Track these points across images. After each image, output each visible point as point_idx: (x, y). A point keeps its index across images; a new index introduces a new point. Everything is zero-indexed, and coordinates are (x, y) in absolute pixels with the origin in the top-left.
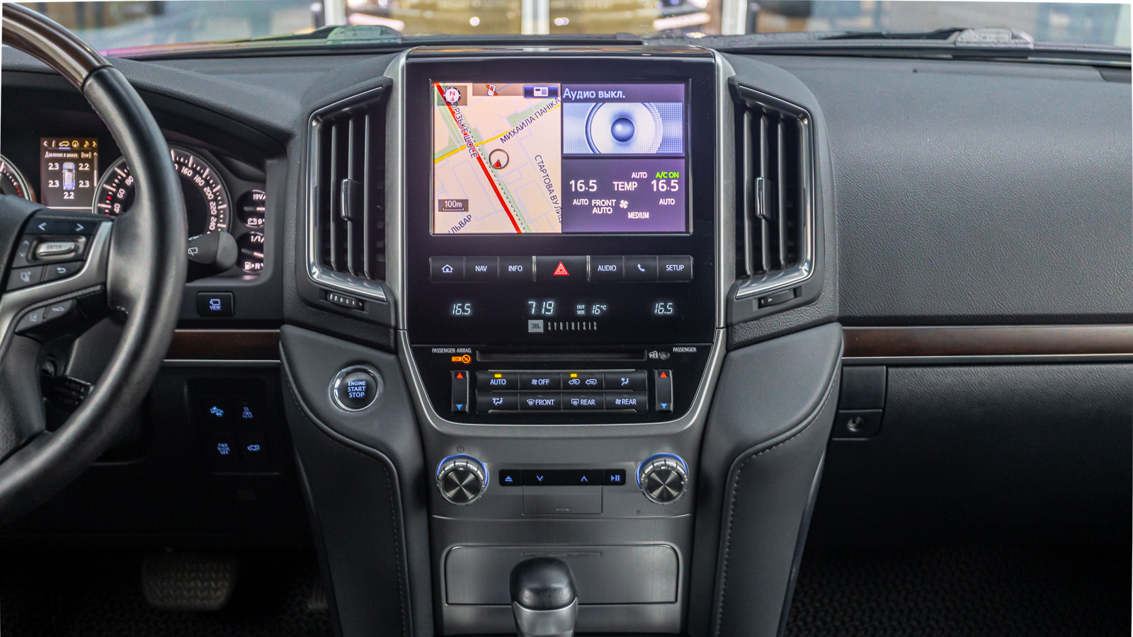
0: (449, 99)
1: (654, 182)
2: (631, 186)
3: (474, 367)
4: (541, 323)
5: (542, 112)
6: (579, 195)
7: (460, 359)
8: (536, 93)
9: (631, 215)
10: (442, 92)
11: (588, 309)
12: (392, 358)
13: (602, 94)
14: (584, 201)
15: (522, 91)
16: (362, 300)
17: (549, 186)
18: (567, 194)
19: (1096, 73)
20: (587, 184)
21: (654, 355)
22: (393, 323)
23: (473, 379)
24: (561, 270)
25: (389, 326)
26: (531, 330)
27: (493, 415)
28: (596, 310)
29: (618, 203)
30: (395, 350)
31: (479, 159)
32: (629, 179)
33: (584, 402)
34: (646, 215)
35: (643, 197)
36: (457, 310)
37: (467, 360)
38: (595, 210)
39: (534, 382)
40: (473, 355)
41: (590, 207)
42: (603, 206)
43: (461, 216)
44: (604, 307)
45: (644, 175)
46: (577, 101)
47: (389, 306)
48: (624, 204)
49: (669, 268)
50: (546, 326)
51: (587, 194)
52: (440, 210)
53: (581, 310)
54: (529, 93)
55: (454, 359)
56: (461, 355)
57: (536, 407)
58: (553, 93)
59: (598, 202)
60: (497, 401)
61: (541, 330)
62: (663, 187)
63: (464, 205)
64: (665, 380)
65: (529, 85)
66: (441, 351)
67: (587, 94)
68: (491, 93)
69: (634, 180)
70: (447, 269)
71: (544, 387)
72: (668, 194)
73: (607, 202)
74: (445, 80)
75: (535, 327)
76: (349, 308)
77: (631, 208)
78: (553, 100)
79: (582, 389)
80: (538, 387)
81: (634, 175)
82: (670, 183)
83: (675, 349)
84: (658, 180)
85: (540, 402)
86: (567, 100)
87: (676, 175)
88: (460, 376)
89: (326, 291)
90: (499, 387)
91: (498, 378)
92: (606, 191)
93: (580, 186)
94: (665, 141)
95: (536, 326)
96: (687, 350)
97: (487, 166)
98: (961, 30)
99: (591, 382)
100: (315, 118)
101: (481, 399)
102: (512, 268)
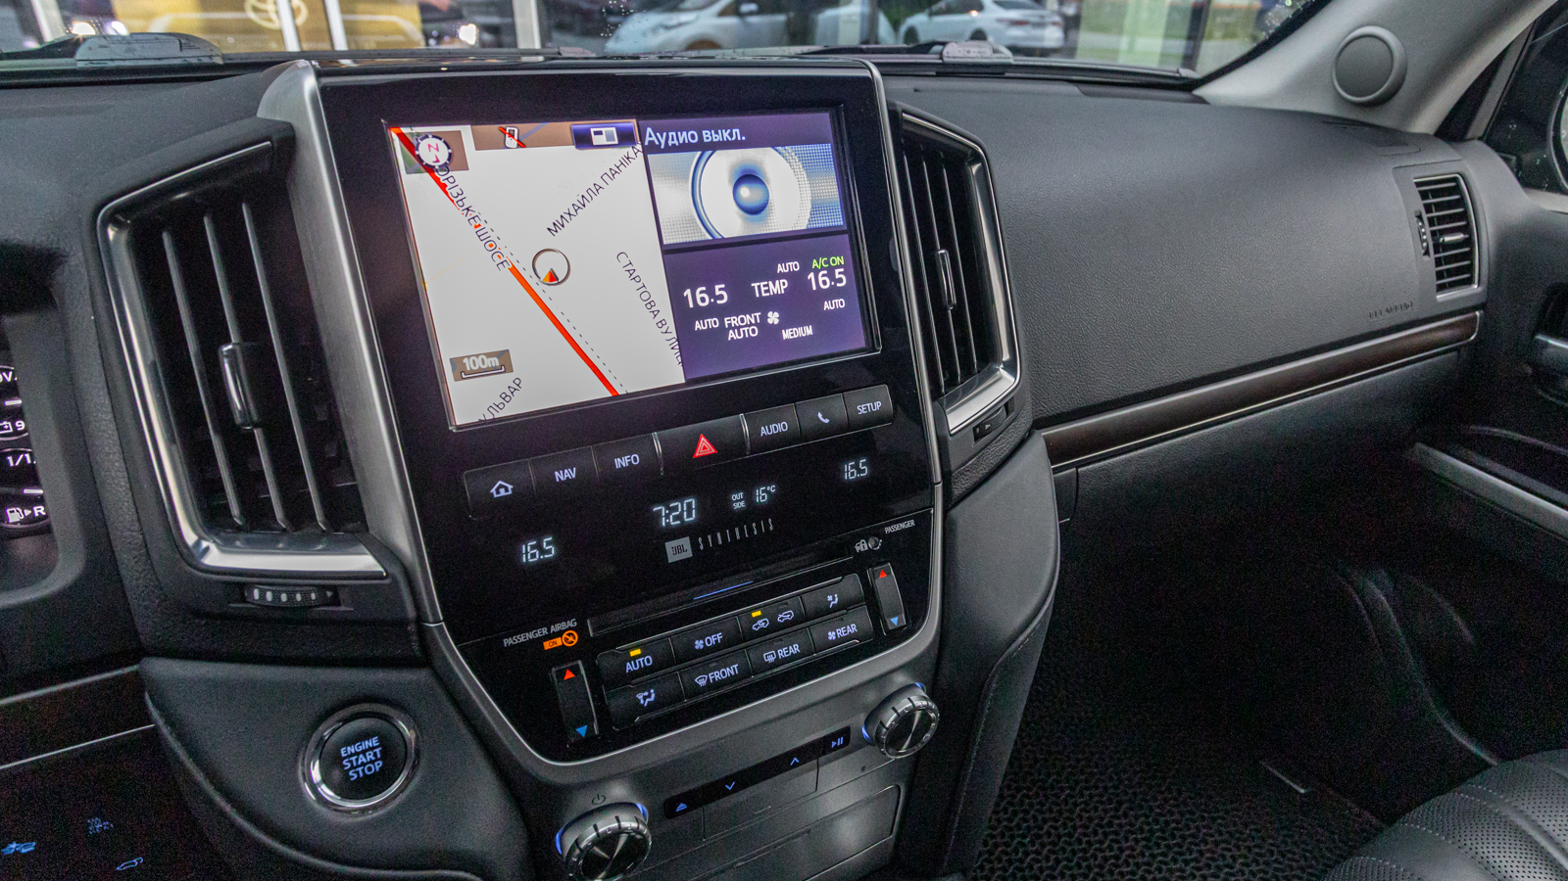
0: (428, 159)
1: (811, 276)
2: (779, 287)
3: (587, 649)
4: (685, 542)
5: (614, 173)
6: (702, 313)
7: (559, 642)
8: (597, 140)
9: (787, 334)
10: (410, 146)
11: (749, 498)
12: (421, 676)
13: (708, 136)
14: (712, 322)
15: (569, 136)
16: (331, 586)
17: (650, 304)
18: (684, 316)
19: (1074, 89)
20: (711, 292)
21: (862, 546)
22: (411, 613)
23: (594, 673)
24: (704, 447)
25: (403, 623)
26: (672, 558)
27: (645, 724)
28: (761, 496)
29: (764, 317)
30: (425, 657)
31: (514, 271)
32: (775, 277)
33: (782, 653)
34: (809, 331)
35: (800, 302)
36: (530, 553)
37: (573, 640)
38: (732, 335)
39: (699, 644)
40: (581, 629)
41: (723, 331)
42: (742, 326)
43: (504, 381)
44: (772, 489)
45: (793, 266)
46: (669, 149)
47: (395, 582)
48: (773, 318)
49: (862, 409)
50: (694, 545)
51: (713, 310)
52: (458, 377)
53: (738, 501)
54: (583, 140)
55: (547, 645)
56: (560, 634)
57: (713, 686)
58: (626, 138)
59: (734, 321)
60: (645, 697)
61: (689, 554)
62: (822, 282)
63: (504, 362)
64: (886, 582)
65: (581, 125)
66: (521, 638)
67: (684, 137)
68: (511, 142)
69: (782, 276)
70: (502, 489)
71: (717, 647)
72: (833, 293)
73: (748, 318)
74: (413, 122)
75: (678, 551)
76: (306, 607)
77: (785, 323)
78: (628, 150)
79: (776, 632)
80: (706, 651)
81: (780, 269)
82: (830, 274)
83: (888, 530)
84: (816, 272)
85: (717, 675)
86: (650, 149)
87: (840, 260)
88: (569, 675)
89: (238, 584)
90: (644, 671)
91: (637, 657)
92: (744, 301)
93: (698, 297)
94: (816, 209)
95: (679, 549)
96: (902, 526)
97: (532, 282)
98: (944, 44)
99: (786, 616)
100: (112, 219)
101: (616, 704)
102: (621, 462)
